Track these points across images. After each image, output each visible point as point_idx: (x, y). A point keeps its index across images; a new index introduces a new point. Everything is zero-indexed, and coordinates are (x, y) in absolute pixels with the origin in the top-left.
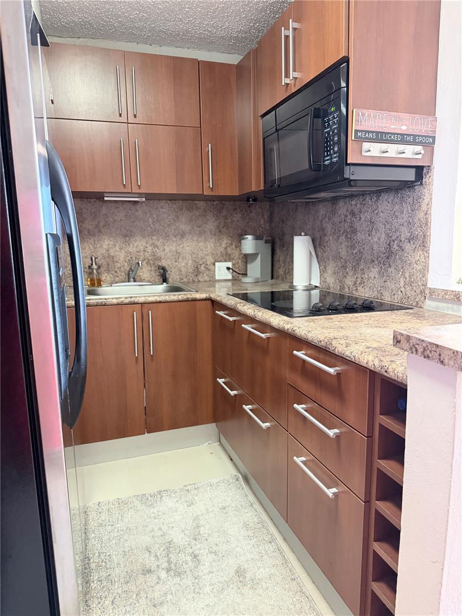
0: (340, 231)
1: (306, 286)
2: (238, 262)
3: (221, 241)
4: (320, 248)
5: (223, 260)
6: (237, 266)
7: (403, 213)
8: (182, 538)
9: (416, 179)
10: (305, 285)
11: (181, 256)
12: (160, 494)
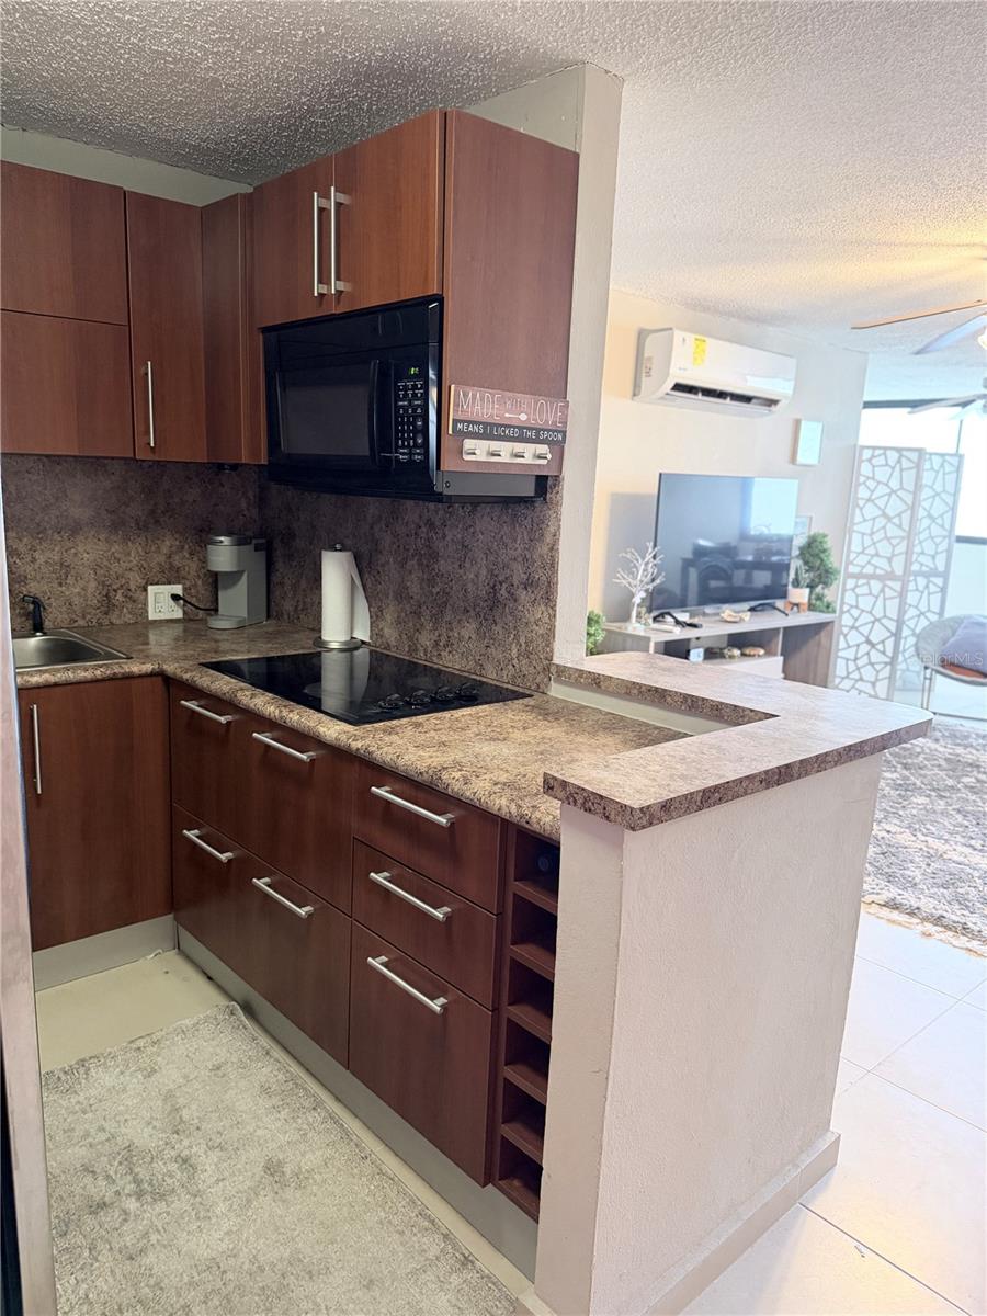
0: (408, 550)
1: (346, 643)
2: (196, 585)
3: (159, 542)
4: (369, 573)
5: (164, 580)
6: (193, 591)
7: (516, 541)
8: (151, 1136)
9: (536, 491)
10: (343, 640)
11: (73, 572)
12: (83, 1066)
